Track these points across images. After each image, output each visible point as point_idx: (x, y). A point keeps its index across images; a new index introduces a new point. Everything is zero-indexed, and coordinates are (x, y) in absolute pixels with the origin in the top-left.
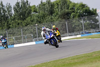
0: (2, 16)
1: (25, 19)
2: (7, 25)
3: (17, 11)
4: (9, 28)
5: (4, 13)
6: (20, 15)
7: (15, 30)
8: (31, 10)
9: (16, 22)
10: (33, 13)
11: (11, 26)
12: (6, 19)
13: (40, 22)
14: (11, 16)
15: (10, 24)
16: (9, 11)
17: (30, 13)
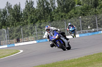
0: (45, 9)
1: (68, 11)
2: (50, 18)
3: (60, 4)
4: (53, 20)
5: (48, 6)
6: (64, 7)
7: (59, 23)
8: (74, 3)
9: (59, 15)
10: (77, 6)
11: (54, 18)
12: (50, 12)
13: (84, 15)
14: (54, 8)
15: (53, 17)
16: (52, 4)
17: (73, 5)
